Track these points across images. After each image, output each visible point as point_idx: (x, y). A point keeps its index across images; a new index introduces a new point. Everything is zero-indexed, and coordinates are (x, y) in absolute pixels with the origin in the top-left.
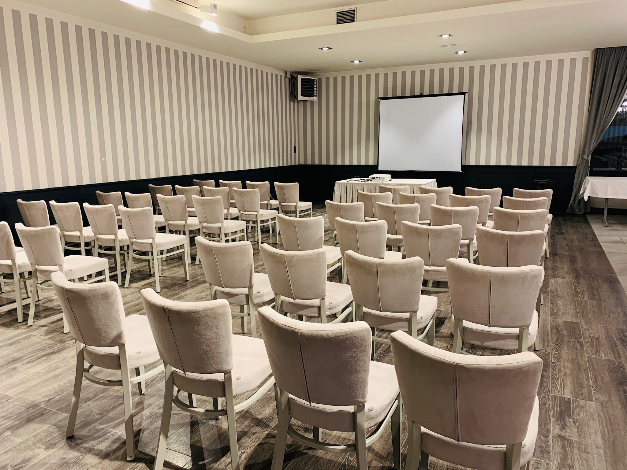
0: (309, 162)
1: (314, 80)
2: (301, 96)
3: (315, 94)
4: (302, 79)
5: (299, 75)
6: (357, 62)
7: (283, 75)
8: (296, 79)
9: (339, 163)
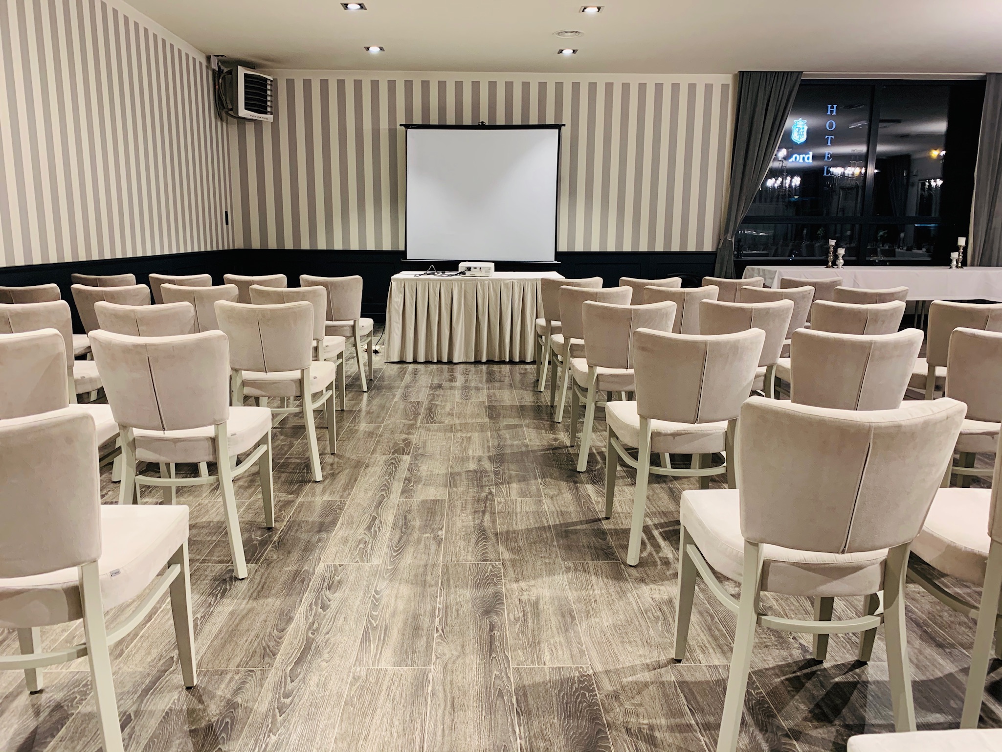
0: (256, 245)
1: (266, 80)
2: (246, 109)
3: (269, 109)
4: (245, 75)
5: (239, 67)
6: (374, 50)
7: (204, 64)
8: (233, 74)
9: (322, 245)
